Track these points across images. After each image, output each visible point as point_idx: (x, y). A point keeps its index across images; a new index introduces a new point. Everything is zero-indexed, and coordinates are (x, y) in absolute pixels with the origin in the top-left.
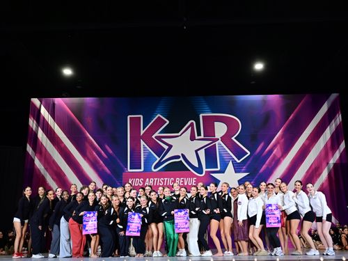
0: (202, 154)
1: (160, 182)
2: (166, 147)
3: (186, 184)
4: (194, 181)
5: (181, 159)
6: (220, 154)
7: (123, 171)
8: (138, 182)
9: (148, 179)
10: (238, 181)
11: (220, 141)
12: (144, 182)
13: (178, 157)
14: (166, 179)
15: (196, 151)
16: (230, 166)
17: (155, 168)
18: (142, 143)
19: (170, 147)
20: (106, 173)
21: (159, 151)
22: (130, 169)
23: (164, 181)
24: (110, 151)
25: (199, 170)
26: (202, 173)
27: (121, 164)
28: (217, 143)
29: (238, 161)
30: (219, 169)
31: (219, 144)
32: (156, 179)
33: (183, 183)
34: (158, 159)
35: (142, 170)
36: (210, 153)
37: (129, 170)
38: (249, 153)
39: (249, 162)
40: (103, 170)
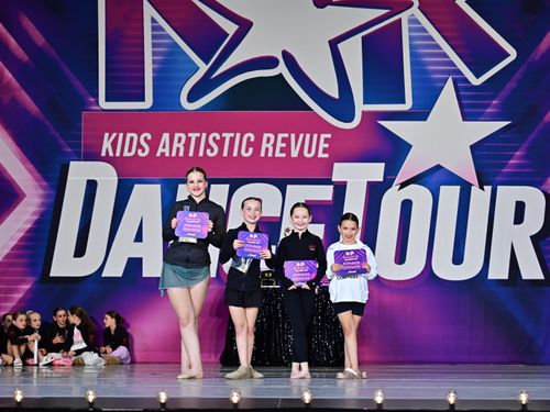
0: (352, 52)
1: (207, 146)
2: (231, 28)
3: (295, 154)
4: (323, 145)
5: (282, 69)
6: (412, 55)
7: (84, 106)
8: (134, 144)
9: (166, 136)
10: (473, 148)
11: (415, 11)
12: (154, 144)
13: (270, 62)
14: (228, 136)
15: (334, 44)
16: (448, 97)
17: (192, 97)
18: (149, 11)
19: (245, 26)
20: (26, 111)
21: (207, 40)
22: (107, 100)
23: (220, 143)
24: (39, 39)
25: (343, 107)
26: (350, 119)
27: (77, 83)
28: (404, 16)
29: (476, 82)
30: (407, 106)
31: (413, 21)
32: (194, 136)
33: (287, 150)
34: (203, 68)
35: (148, 103)
36: (382, 51)
37: (104, 104)
38: (513, 54)
39: (511, 85)
40: (15, 102)
